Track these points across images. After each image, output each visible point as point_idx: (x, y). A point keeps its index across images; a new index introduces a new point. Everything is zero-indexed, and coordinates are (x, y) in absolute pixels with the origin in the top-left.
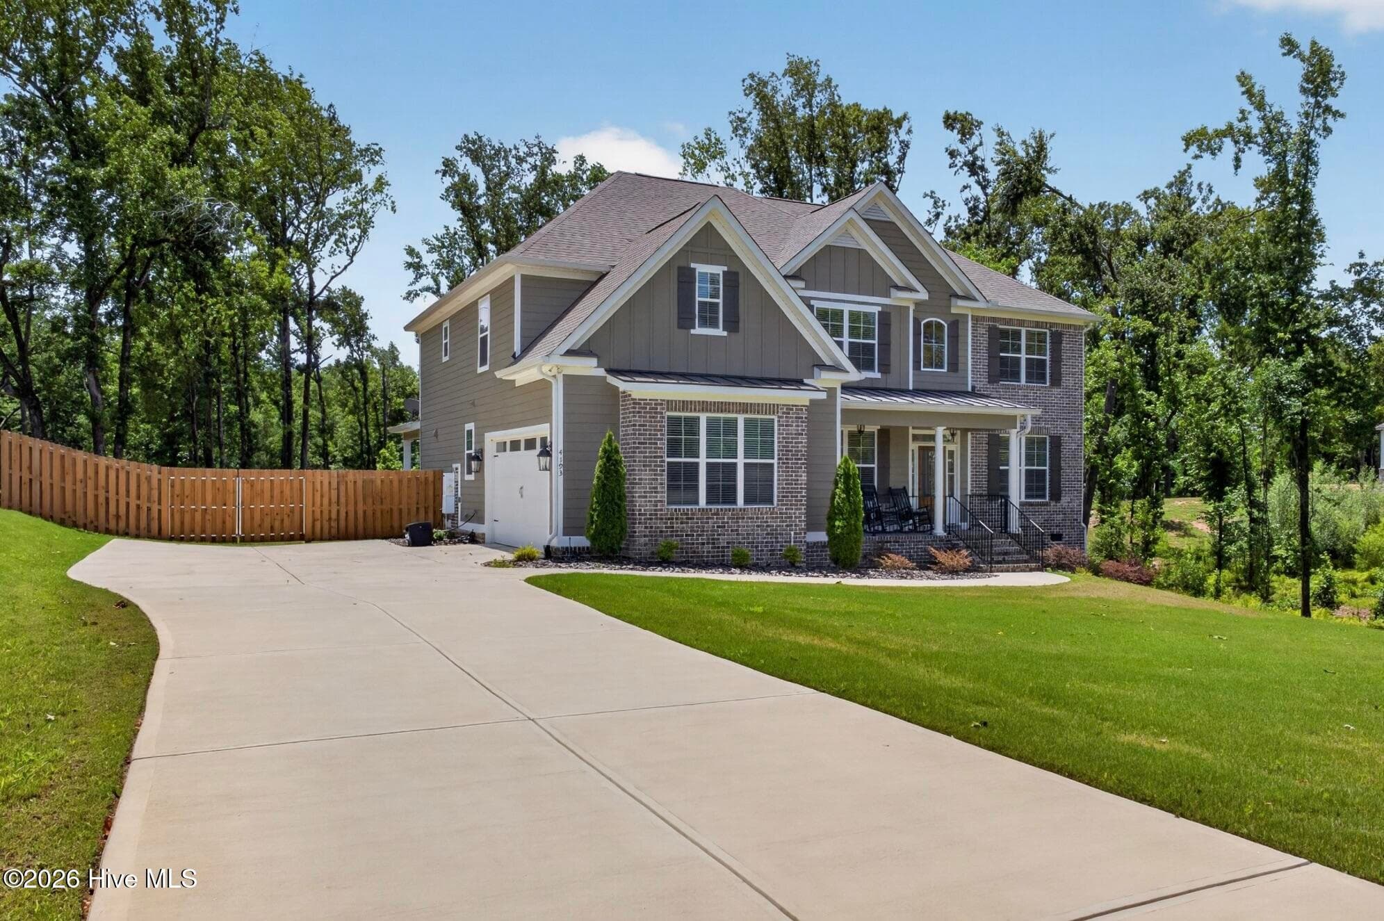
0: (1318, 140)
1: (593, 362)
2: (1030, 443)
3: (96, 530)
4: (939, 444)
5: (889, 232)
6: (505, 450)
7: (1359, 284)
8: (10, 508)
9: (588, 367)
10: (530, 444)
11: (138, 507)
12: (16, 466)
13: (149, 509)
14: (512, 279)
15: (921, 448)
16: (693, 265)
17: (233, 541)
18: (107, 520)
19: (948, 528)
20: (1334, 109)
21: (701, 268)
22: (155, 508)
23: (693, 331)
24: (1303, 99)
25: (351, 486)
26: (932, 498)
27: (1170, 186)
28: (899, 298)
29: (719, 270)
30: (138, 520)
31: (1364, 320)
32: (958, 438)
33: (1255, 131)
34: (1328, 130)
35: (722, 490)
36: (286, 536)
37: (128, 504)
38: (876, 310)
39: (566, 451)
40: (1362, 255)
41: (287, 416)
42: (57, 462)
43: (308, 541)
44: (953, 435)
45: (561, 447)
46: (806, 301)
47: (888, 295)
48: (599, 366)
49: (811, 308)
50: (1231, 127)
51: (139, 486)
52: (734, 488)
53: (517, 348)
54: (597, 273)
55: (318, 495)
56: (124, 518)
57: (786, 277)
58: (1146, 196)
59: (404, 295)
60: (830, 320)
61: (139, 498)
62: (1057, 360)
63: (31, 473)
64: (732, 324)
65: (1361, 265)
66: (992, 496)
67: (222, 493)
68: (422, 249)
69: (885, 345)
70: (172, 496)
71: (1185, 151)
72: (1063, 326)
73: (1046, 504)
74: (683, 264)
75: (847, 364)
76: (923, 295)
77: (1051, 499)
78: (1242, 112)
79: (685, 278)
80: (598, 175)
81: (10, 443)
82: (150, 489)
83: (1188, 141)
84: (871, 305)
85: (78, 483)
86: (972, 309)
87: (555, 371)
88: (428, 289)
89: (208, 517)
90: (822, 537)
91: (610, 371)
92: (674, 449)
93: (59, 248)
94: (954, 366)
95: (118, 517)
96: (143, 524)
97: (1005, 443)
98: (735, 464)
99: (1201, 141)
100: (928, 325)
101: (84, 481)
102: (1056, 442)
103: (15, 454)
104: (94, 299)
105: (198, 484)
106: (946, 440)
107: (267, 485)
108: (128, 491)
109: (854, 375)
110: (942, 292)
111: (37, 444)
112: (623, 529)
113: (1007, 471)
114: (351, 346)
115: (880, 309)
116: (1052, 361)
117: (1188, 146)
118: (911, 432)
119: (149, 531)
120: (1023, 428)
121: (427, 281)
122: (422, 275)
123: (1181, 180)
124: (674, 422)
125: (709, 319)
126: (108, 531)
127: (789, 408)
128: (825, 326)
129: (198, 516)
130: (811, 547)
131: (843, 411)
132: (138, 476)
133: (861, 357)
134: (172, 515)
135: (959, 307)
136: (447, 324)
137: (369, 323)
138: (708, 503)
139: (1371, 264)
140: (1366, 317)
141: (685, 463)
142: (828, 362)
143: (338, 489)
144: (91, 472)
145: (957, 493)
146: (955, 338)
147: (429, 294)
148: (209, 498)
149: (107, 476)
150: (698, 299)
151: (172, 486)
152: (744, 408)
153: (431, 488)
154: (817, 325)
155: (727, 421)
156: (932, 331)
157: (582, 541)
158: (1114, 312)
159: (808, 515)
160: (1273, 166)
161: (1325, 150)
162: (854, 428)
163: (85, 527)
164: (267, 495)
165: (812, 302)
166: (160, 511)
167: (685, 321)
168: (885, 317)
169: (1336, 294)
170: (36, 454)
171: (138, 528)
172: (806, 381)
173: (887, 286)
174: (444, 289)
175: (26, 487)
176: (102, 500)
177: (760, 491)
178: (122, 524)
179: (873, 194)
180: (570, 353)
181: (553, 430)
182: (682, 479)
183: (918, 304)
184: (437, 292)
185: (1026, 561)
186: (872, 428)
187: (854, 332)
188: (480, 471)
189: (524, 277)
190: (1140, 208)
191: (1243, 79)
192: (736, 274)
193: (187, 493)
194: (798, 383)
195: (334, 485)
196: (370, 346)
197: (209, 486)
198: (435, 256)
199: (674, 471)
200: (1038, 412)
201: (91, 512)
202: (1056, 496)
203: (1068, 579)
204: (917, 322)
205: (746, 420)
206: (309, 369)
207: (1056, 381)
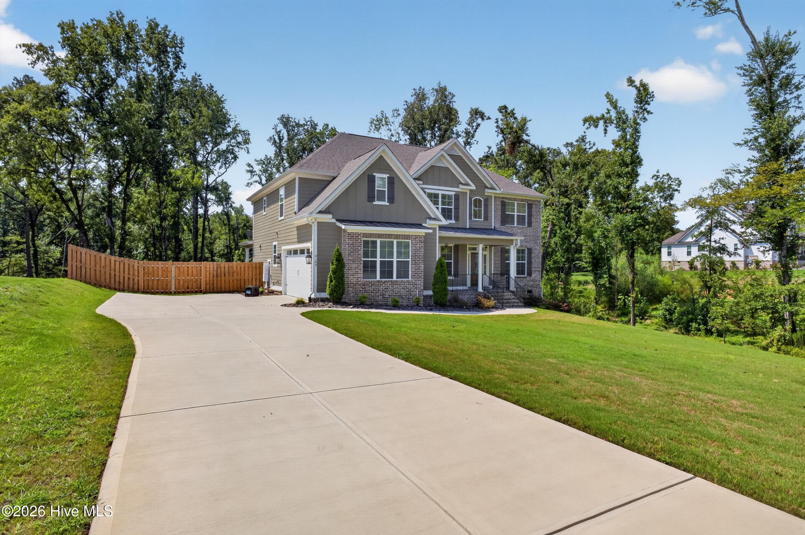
0: (641, 123)
1: (330, 216)
2: (518, 251)
3: (110, 288)
4: (480, 252)
5: (458, 160)
6: (291, 254)
7: (656, 184)
8: (72, 278)
9: (328, 218)
10: (302, 252)
11: (129, 278)
12: (74, 260)
13: (133, 279)
14: (294, 179)
15: (472, 253)
16: (374, 174)
17: (170, 293)
18: (115, 284)
19: (483, 288)
20: (648, 110)
21: (377, 175)
22: (136, 279)
23: (374, 203)
24: (636, 105)
25: (223, 269)
26: (477, 275)
27: (577, 141)
28: (461, 188)
29: (386, 176)
30: (129, 284)
31: (658, 200)
32: (488, 249)
33: (613, 118)
34: (645, 119)
35: (387, 271)
36: (194, 291)
37: (124, 277)
38: (453, 193)
39: (318, 255)
40: (658, 172)
41: (196, 237)
42: (93, 258)
43: (204, 293)
44: (486, 248)
45: (316, 254)
46: (423, 189)
47: (458, 187)
48: (333, 218)
49: (425, 192)
50: (603, 116)
51: (129, 269)
52: (392, 271)
53: (296, 210)
54: (331, 176)
55: (208, 273)
56: (122, 283)
57: (414, 179)
58: (567, 145)
59: (246, 184)
60: (434, 198)
61: (129, 274)
62: (530, 215)
63: (81, 263)
64: (391, 200)
65: (657, 176)
66: (502, 274)
67: (166, 272)
68: (254, 164)
69: (457, 208)
70: (144, 274)
71: (584, 125)
72: (533, 201)
73: (526, 278)
74: (370, 173)
75: (441, 217)
76: (473, 187)
77: (528, 275)
78: (608, 110)
79: (371, 180)
80: (333, 133)
81: (72, 250)
82: (134, 270)
83: (585, 121)
84: (450, 191)
85: (102, 268)
86: (495, 193)
87: (313, 220)
88: (256, 182)
89: (159, 283)
90: (430, 293)
91: (337, 220)
92: (366, 255)
93: (97, 163)
94: (486, 218)
95: (119, 282)
96: (131, 286)
97: (508, 251)
98: (392, 261)
99: (591, 121)
100: (475, 200)
101: (105, 267)
102: (530, 250)
103: (74, 255)
104: (111, 186)
105: (155, 268)
106: (483, 250)
107: (186, 269)
108: (124, 271)
109: (444, 222)
110: (481, 186)
111: (84, 250)
112: (344, 290)
113: (509, 264)
114: (223, 206)
115: (454, 193)
116: (528, 216)
117: (585, 123)
118: (468, 246)
119: (134, 289)
120: (516, 245)
121: (257, 178)
122: (254, 175)
123: (583, 139)
124: (366, 243)
125: (381, 198)
126: (115, 289)
127: (417, 237)
128: (431, 201)
129: (155, 283)
130: (425, 297)
131: (440, 237)
132: (129, 264)
133: (446, 214)
134: (144, 282)
135: (488, 192)
136: (265, 198)
137: (231, 196)
138: (380, 278)
139: (661, 176)
140: (659, 198)
141: (371, 261)
142: (433, 216)
143: (217, 270)
144: (108, 263)
145: (488, 274)
146: (486, 206)
147: (257, 184)
148: (160, 273)
149: (115, 265)
150: (376, 189)
151: (144, 269)
152: (397, 237)
153: (258, 269)
154: (428, 200)
155: (389, 242)
156: (477, 203)
157: (326, 295)
158: (552, 194)
159: (424, 283)
160: (620, 133)
161: (644, 128)
162: (444, 245)
163: (105, 287)
164: (186, 273)
165: (425, 190)
166: (138, 280)
167: (371, 198)
168: (457, 197)
169: (647, 189)
170: (83, 255)
171: (129, 287)
172: (423, 225)
173: (458, 183)
174: (264, 182)
175: (79, 270)
176: (113, 275)
177: (403, 273)
178: (122, 287)
179: (452, 143)
180: (320, 212)
181: (311, 245)
182: (369, 268)
183: (471, 191)
184: (260, 183)
185: (517, 303)
186: (452, 245)
187: (443, 203)
188: (280, 263)
189: (299, 178)
190: (564, 151)
191: (608, 95)
192: (393, 178)
193: (150, 272)
194: (419, 226)
195: (215, 269)
196: (231, 206)
197: (160, 268)
198: (260, 167)
199: (366, 265)
200: (523, 238)
201: (108, 281)
202: (530, 274)
203: (536, 311)
204: (470, 199)
205: (397, 242)
206: (205, 216)
207: (530, 224)
